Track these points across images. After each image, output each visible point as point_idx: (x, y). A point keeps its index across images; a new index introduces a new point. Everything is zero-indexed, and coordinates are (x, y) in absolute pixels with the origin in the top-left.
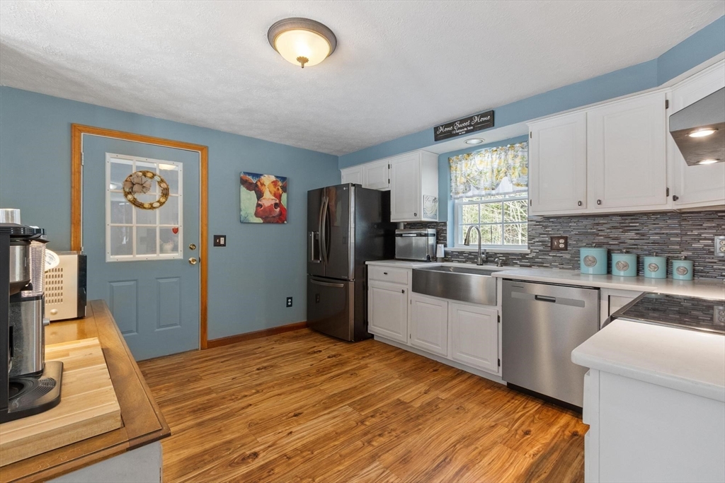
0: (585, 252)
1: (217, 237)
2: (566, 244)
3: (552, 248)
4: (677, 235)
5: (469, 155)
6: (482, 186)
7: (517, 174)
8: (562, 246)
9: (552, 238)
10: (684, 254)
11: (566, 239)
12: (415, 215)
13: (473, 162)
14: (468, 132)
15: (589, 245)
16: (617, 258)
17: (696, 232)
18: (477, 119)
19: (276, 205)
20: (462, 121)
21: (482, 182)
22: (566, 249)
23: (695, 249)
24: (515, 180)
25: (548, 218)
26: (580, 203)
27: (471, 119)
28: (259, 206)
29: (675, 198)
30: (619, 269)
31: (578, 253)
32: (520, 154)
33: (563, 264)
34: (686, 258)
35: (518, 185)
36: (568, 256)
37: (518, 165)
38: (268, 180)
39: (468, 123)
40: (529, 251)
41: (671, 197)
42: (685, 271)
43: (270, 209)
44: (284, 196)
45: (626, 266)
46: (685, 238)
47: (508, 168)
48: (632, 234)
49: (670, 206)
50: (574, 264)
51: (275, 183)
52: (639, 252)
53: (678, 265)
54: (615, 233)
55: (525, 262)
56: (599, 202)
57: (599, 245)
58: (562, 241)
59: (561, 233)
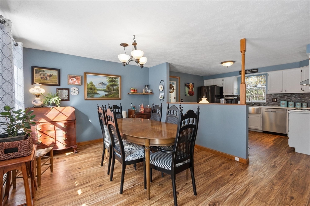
0: (282, 102)
1: (181, 100)
2: (276, 100)
3: (273, 101)
4: (304, 98)
5: (247, 77)
6: (252, 85)
7: (263, 83)
8: (275, 101)
9: (273, 99)
10: (306, 102)
11: (276, 99)
12: (232, 93)
13: (249, 79)
14: (250, 73)
15: (283, 100)
16: (290, 103)
17: (308, 97)
18: (253, 70)
19: (192, 91)
20: (248, 70)
21: (252, 84)
22: (276, 101)
23: (308, 101)
24: (262, 85)
25: (271, 94)
26: (281, 91)
27: (251, 70)
28: (189, 91)
29: (303, 91)
30: (290, 105)
31: (280, 102)
32: (264, 78)
33: (275, 105)
34: (306, 103)
35: (263, 86)
36: (277, 103)
37: (263, 81)
38: (191, 84)
39: (250, 71)
40: (266, 102)
41: (302, 90)
42: (305, 106)
43: (191, 92)
44: (193, 88)
45: (292, 105)
46: (306, 99)
47: (260, 81)
48: (293, 98)
49: (302, 92)
50: (279, 105)
51: (192, 85)
52: (295, 102)
53: (304, 104)
54: (289, 98)
55: (265, 105)
56: (286, 91)
57: (285, 100)
58: (275, 99)
59: (275, 98)
